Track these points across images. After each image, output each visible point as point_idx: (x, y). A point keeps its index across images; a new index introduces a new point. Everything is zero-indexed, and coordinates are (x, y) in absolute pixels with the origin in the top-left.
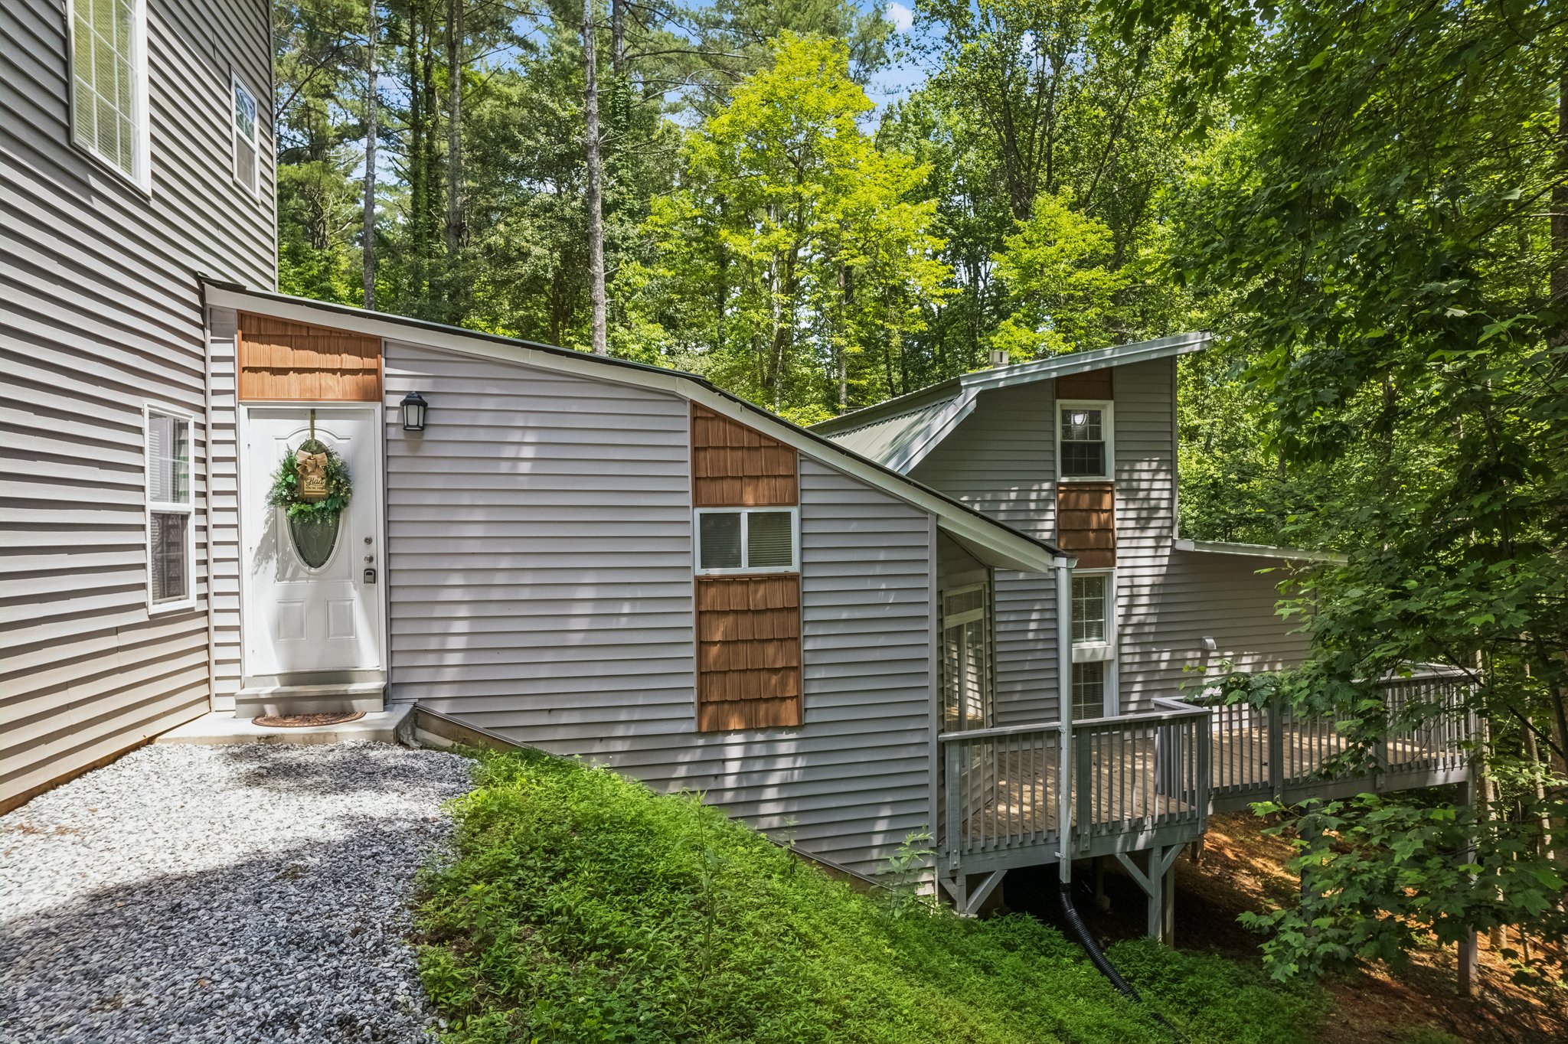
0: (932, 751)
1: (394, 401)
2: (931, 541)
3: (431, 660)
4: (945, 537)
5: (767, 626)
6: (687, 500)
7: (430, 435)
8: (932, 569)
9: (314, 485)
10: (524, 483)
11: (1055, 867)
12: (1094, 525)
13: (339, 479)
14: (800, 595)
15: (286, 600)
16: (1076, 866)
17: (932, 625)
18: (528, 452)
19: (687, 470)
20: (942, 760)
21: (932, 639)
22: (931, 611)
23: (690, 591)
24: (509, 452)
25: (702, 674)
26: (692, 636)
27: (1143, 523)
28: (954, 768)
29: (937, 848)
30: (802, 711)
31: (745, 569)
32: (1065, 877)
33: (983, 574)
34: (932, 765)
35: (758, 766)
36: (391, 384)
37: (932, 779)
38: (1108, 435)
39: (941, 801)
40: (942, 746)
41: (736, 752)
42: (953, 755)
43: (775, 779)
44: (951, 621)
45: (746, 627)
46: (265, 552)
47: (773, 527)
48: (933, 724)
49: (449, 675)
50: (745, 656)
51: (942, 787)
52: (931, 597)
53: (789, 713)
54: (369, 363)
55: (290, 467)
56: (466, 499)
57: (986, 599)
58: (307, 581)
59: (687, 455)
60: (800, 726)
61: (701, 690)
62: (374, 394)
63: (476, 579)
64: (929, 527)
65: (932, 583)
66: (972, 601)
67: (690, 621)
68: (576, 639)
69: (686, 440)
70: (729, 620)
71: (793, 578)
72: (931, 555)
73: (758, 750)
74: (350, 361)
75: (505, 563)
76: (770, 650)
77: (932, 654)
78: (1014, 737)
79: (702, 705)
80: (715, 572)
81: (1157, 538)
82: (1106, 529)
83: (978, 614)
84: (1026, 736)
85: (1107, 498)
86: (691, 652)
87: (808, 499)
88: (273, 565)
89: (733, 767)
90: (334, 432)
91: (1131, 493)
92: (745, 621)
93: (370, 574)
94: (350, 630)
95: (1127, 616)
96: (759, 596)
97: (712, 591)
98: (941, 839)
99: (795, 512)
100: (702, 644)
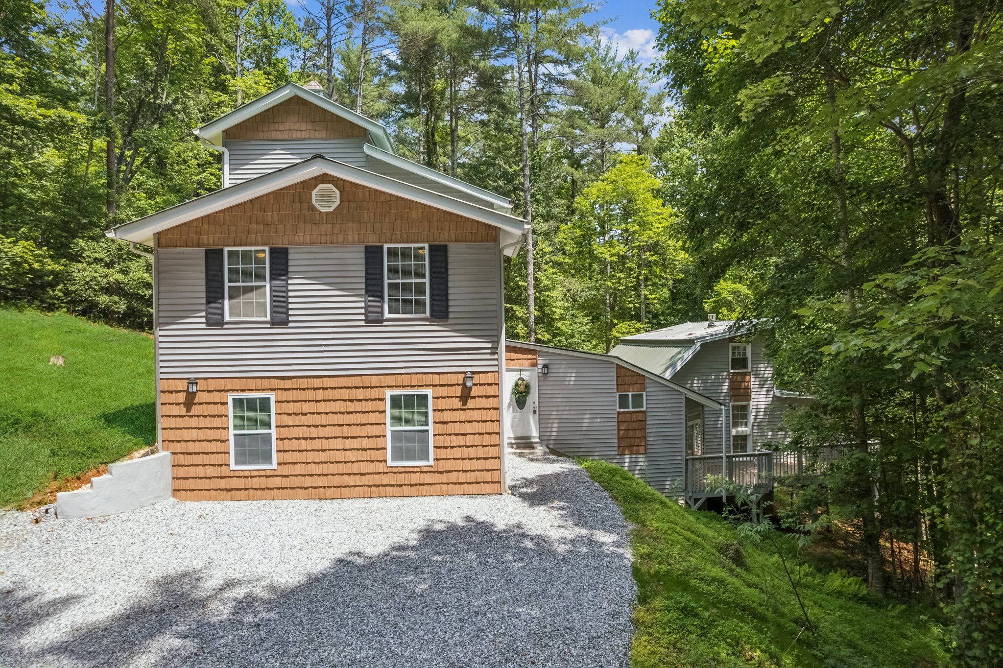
0: (684, 462)
1: (540, 366)
2: (684, 401)
3: (548, 434)
4: (688, 400)
5: (637, 425)
6: (615, 391)
7: (549, 375)
8: (684, 409)
9: (522, 389)
10: (571, 387)
11: (721, 498)
12: (743, 386)
13: (527, 387)
14: (646, 417)
15: (513, 418)
16: (727, 497)
17: (684, 425)
18: (573, 379)
19: (615, 382)
20: (687, 464)
21: (684, 429)
22: (684, 421)
23: (616, 416)
24: (568, 379)
25: (619, 438)
26: (616, 428)
27: (761, 386)
28: (690, 467)
29: (684, 490)
30: (646, 449)
31: (630, 409)
32: (724, 500)
33: (701, 408)
34: (684, 466)
35: (634, 464)
36: (539, 362)
37: (684, 470)
38: (749, 354)
39: (686, 477)
40: (687, 460)
41: (627, 460)
42: (690, 463)
43: (638, 468)
44: (690, 424)
45: (631, 426)
46: (509, 406)
47: (638, 398)
48: (684, 454)
49: (553, 438)
50: (631, 434)
51: (687, 472)
52: (684, 417)
53: (642, 449)
54: (534, 357)
55: (517, 385)
56: (557, 392)
57: (701, 416)
58: (519, 413)
59: (615, 378)
60: (645, 454)
61: (619, 443)
62: (534, 365)
63: (560, 413)
64: (683, 397)
65: (684, 413)
66: (698, 417)
67: (616, 424)
68: (585, 429)
69: (615, 374)
70: (625, 424)
71: (644, 412)
72: (684, 405)
73: (633, 460)
74: (530, 356)
75: (567, 408)
76: (638, 432)
77: (684, 433)
78: (709, 458)
79: (619, 447)
80: (622, 410)
81: (767, 391)
82: (747, 388)
83: (699, 421)
84: (712, 458)
85: (748, 377)
86: (616, 432)
87: (648, 390)
88: (511, 409)
89: (627, 464)
90: (526, 375)
91: (757, 375)
92: (630, 424)
93: (535, 411)
94: (530, 426)
95: (755, 419)
96: (634, 417)
97: (621, 416)
98: (686, 487)
99: (644, 394)
100: (619, 430)
